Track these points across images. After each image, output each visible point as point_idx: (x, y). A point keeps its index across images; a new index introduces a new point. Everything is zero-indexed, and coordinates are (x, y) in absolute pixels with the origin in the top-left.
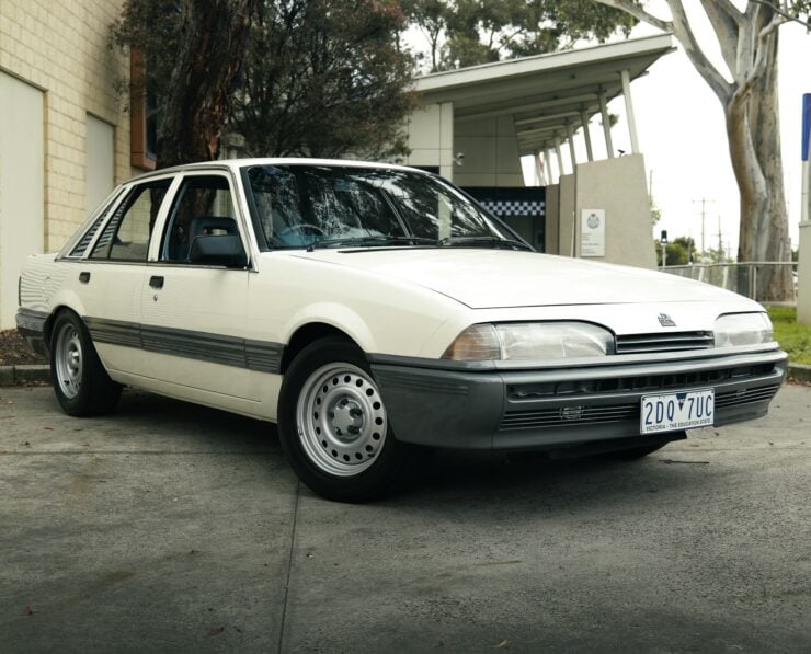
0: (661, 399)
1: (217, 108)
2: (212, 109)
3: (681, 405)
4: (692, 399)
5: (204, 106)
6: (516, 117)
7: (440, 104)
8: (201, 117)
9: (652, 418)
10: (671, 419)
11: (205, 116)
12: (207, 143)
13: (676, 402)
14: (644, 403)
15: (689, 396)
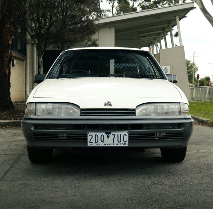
0: (97, 134)
1: (12, 28)
2: (10, 28)
3: (108, 137)
4: (115, 135)
5: (7, 27)
6: (140, 33)
7: (110, 28)
8: (5, 31)
9: (93, 140)
10: (103, 142)
11: (7, 30)
12: (8, 40)
13: (105, 136)
14: (88, 135)
15: (112, 134)
